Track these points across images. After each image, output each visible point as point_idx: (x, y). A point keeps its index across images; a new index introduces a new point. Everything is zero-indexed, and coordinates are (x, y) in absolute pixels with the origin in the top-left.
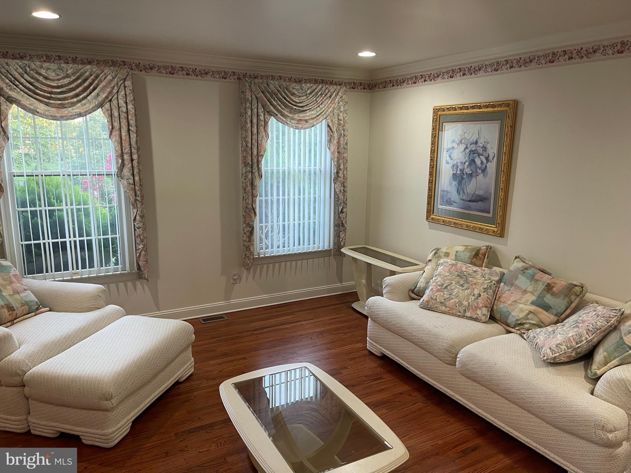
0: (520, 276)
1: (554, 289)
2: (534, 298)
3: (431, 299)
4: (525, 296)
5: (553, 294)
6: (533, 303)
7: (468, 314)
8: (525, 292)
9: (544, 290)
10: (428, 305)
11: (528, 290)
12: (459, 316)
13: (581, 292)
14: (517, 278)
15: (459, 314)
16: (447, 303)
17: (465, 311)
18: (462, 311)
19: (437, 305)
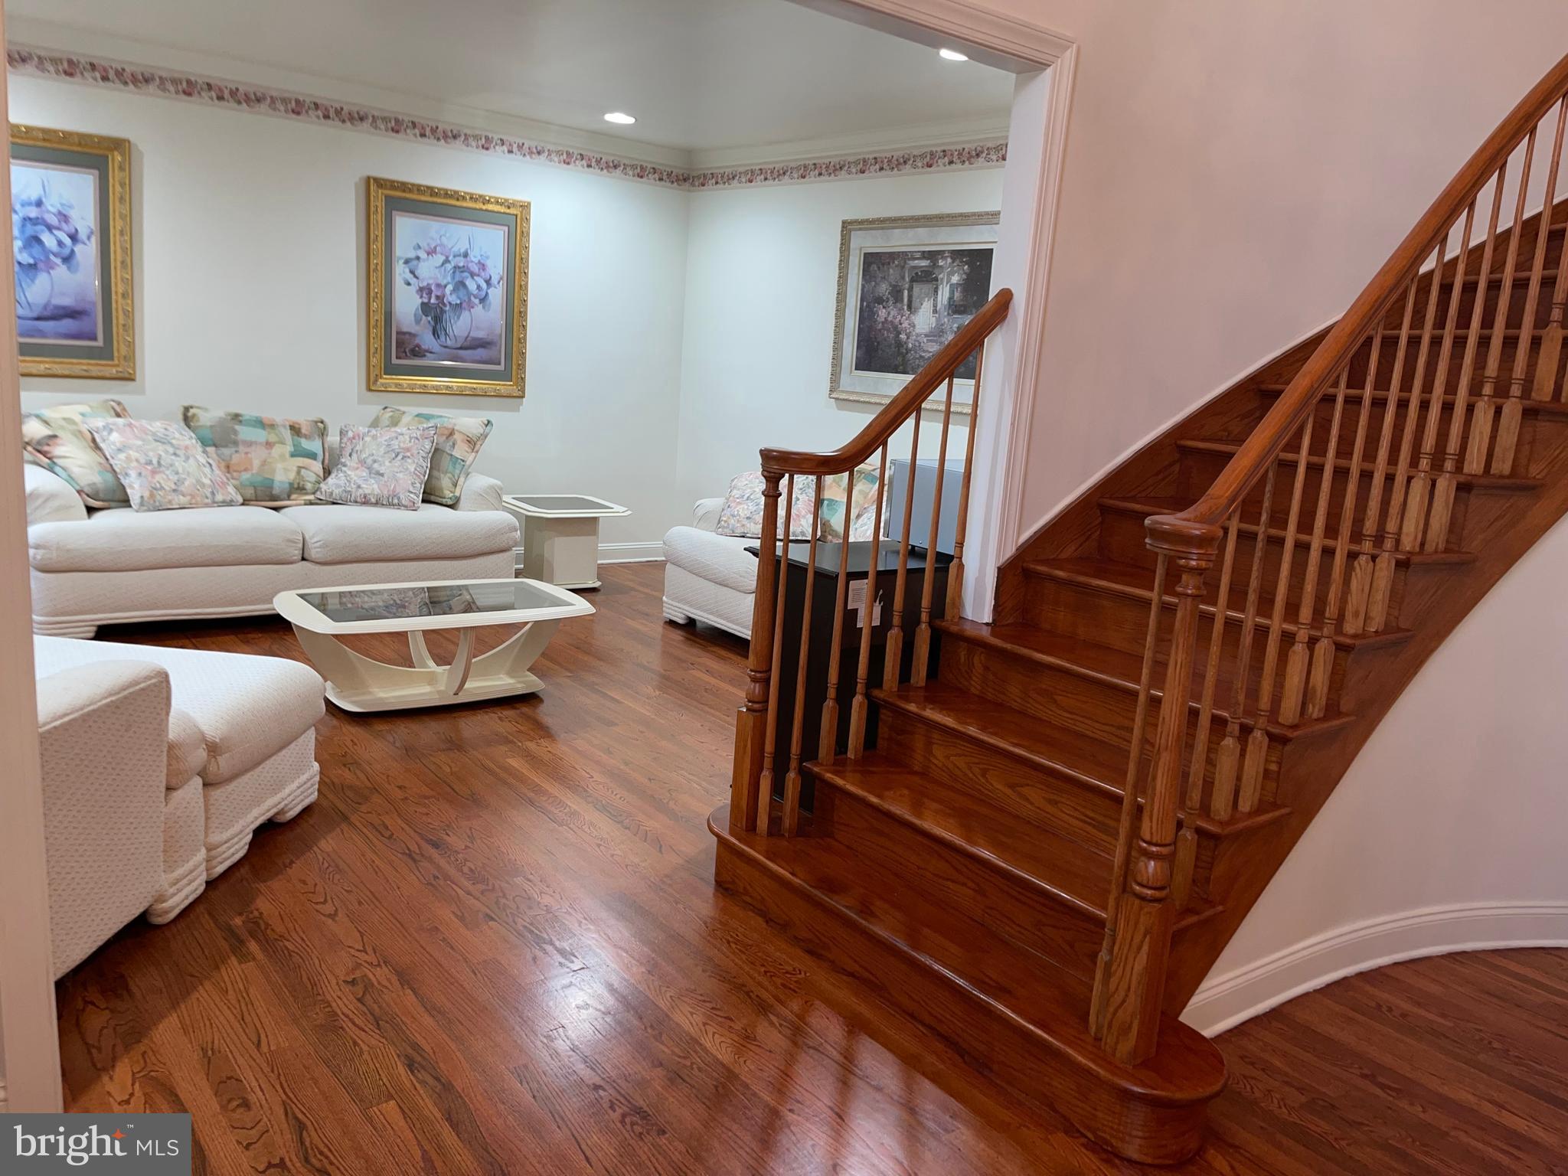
0: (237, 427)
1: (303, 431)
2: (289, 448)
3: (155, 492)
4: (273, 451)
5: (306, 437)
6: (293, 455)
7: (219, 497)
8: (269, 445)
9: (292, 435)
10: (155, 501)
11: (270, 440)
12: (207, 505)
13: (325, 428)
14: (236, 432)
15: (206, 501)
16: (182, 488)
17: (213, 493)
18: (209, 495)
19: (170, 498)
